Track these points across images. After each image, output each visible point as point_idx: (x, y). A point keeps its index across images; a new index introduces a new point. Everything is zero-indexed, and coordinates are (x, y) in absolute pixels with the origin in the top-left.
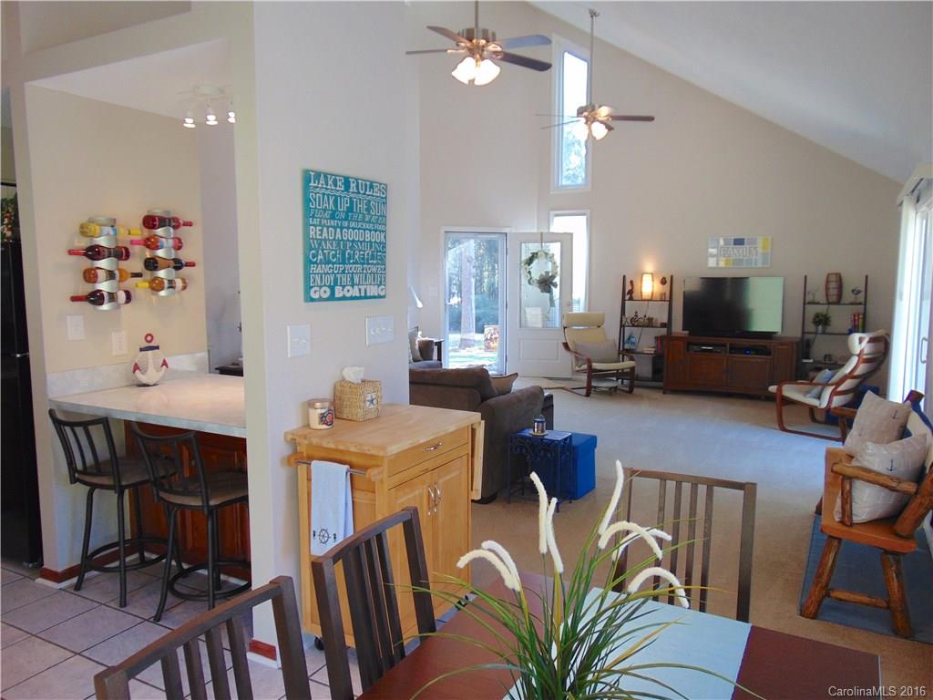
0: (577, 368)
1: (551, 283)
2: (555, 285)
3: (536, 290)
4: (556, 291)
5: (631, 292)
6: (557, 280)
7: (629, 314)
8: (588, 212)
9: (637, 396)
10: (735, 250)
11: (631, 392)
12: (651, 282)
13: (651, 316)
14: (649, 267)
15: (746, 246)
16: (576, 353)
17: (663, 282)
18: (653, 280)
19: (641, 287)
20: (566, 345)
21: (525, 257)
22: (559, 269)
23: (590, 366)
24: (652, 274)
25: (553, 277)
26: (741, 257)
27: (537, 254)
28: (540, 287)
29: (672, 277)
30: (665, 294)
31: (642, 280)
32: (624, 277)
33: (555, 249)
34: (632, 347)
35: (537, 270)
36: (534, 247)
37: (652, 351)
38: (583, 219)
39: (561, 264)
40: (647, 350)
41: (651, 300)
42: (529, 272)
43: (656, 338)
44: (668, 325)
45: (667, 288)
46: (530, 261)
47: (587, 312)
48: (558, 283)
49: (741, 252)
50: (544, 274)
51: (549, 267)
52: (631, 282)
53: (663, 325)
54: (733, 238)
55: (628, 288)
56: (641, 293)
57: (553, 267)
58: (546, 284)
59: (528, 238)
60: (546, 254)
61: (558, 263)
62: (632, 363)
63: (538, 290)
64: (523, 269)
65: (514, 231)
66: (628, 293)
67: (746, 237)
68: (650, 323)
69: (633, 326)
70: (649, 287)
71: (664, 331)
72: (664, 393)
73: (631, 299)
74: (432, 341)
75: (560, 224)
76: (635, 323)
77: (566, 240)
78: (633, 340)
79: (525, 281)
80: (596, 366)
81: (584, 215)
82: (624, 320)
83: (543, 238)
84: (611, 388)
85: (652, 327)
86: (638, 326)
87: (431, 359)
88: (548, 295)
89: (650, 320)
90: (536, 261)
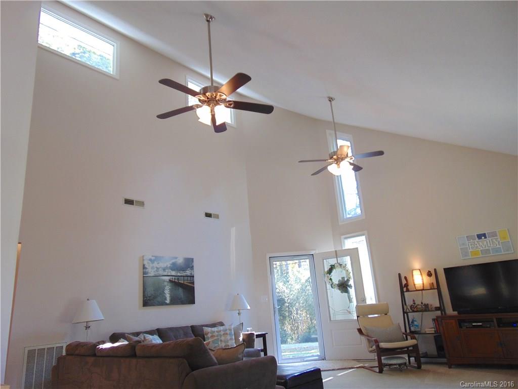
0: (371, 349)
1: (348, 285)
2: (350, 286)
3: (337, 292)
4: (352, 291)
5: (407, 285)
6: (351, 282)
7: (409, 302)
8: (366, 232)
9: (425, 370)
10: (481, 244)
11: (419, 367)
12: (420, 276)
13: (426, 303)
14: (417, 264)
15: (488, 239)
16: (368, 336)
17: (429, 274)
18: (421, 274)
19: (413, 280)
20: (360, 331)
21: (326, 269)
22: (351, 275)
23: (378, 346)
24: (420, 270)
25: (348, 280)
26: (487, 248)
27: (334, 265)
28: (339, 289)
29: (435, 270)
30: (433, 283)
31: (413, 275)
32: (399, 274)
33: (347, 260)
34: (417, 330)
35: (336, 277)
36: (333, 261)
37: (433, 331)
38: (363, 238)
39: (352, 270)
40: (428, 330)
41: (423, 290)
42: (331, 279)
43: (434, 320)
44: (441, 308)
45: (433, 278)
46: (330, 271)
47: (377, 303)
48: (353, 285)
49: (485, 243)
50: (341, 279)
51: (344, 274)
52: (406, 278)
53: (437, 309)
54: (476, 234)
55: (404, 282)
56: (415, 285)
57: (346, 274)
58: (343, 286)
59: (327, 256)
60: (341, 265)
61: (350, 270)
62: (414, 342)
63: (339, 292)
64: (326, 278)
65: (317, 252)
66: (404, 286)
67: (486, 232)
68: (426, 308)
69: (414, 311)
70: (419, 279)
71: (439, 313)
72: (450, 367)
73: (408, 290)
74: (253, 334)
75: (349, 244)
76: (414, 309)
77: (354, 254)
78: (415, 323)
79: (329, 286)
80: (383, 345)
81: (363, 235)
82: (405, 307)
83: (336, 254)
84: (400, 365)
85: (429, 311)
86: (416, 312)
87: (253, 347)
88: (346, 294)
89: (426, 306)
90: (334, 271)
